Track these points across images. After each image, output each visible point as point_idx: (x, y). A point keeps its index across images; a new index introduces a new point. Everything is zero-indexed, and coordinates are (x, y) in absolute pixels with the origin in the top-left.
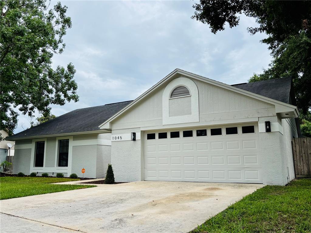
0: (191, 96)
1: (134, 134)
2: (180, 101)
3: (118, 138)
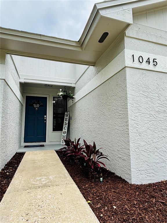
3: (148, 62)
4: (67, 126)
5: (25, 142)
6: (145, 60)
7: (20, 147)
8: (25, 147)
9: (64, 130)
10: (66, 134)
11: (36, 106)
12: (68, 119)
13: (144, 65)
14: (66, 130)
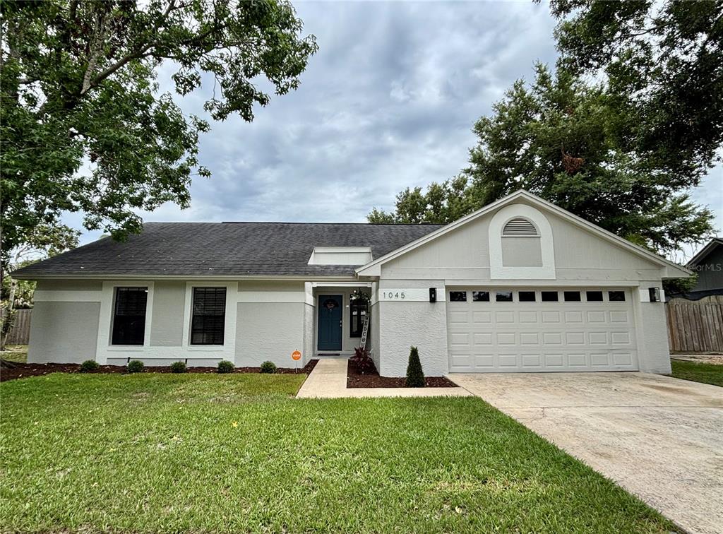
0: (539, 237)
1: (433, 291)
2: (520, 243)
3: (397, 296)
4: (366, 331)
5: (319, 350)
6: (394, 295)
7: (314, 355)
8: (319, 355)
9: (363, 337)
10: (365, 342)
11: (331, 306)
12: (368, 323)
13: (394, 299)
14: (366, 337)
